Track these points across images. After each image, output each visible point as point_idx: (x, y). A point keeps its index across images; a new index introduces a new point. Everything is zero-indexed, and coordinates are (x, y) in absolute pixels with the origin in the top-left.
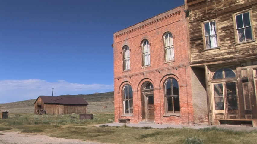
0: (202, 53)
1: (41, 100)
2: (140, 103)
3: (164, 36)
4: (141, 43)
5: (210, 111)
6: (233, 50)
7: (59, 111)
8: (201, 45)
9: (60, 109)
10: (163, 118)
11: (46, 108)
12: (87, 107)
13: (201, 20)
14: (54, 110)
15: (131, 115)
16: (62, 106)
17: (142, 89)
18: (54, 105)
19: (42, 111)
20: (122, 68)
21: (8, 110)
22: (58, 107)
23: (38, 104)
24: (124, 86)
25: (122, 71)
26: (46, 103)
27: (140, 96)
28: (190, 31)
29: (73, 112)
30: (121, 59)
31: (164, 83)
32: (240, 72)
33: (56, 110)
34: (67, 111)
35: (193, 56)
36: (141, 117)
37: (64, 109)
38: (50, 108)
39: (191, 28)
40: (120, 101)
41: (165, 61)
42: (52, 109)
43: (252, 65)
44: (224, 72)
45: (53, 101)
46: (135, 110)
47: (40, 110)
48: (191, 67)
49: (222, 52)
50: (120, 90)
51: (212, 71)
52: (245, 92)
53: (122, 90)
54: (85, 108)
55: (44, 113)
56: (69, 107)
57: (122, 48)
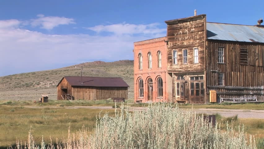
0: (172, 66)
1: (66, 83)
2: (147, 91)
3: (158, 53)
4: (148, 54)
5: (174, 96)
6: (181, 67)
7: (91, 96)
8: (171, 62)
9: (91, 93)
10: (156, 99)
11: (74, 92)
12: (126, 91)
13: (172, 48)
14: (83, 94)
15: (143, 97)
16: (94, 90)
17: (148, 82)
18: (84, 89)
19: (69, 96)
20: (138, 67)
21: (47, 96)
22: (89, 91)
23: (62, 87)
24: (139, 80)
25: (139, 70)
26: (74, 87)
27: (147, 86)
28: (168, 53)
29: (109, 97)
30: (138, 62)
31: (157, 80)
32: (185, 77)
33: (86, 95)
34: (101, 96)
35: (168, 67)
36: (147, 99)
37: (97, 94)
38: (79, 92)
39: (168, 51)
40: (137, 89)
41: (158, 67)
42: (81, 93)
43: (189, 75)
44: (180, 77)
45: (82, 84)
46: (144, 95)
47: (67, 95)
48: (168, 73)
49: (178, 67)
50: (137, 82)
51: (176, 76)
52: (186, 88)
53: (138, 82)
54: (125, 92)
55: (72, 99)
56: (103, 91)
57: (138, 55)
